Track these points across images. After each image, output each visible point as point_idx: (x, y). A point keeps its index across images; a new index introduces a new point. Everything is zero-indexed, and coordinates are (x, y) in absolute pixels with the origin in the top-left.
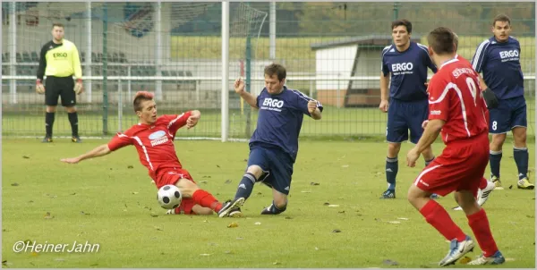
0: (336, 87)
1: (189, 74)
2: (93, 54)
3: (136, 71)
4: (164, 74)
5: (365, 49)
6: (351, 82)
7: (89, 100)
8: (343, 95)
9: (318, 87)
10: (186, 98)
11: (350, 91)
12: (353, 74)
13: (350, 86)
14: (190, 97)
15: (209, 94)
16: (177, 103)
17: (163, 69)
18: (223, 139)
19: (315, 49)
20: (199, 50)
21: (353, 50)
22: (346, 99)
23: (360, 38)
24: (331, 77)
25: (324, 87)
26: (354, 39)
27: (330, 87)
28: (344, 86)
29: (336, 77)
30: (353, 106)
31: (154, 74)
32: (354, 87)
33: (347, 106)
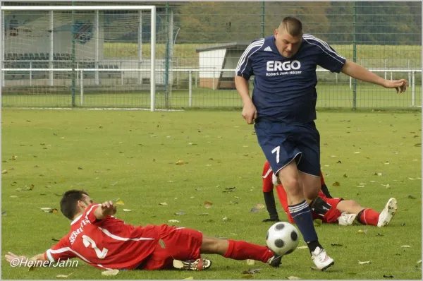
0: (212, 76)
1: (116, 67)
2: (54, 55)
3: (82, 65)
4: (100, 67)
5: (232, 51)
6: (222, 72)
7: (52, 85)
8: (217, 81)
9: (201, 76)
10: (115, 83)
11: (221, 79)
12: (223, 68)
13: (221, 75)
14: (117, 82)
15: (130, 80)
16: (109, 87)
17: (100, 64)
18: (152, 109)
19: (198, 51)
20: (121, 52)
21: (223, 52)
22: (219, 84)
23: (228, 44)
24: (209, 70)
25: (205, 76)
26: (224, 45)
27: (209, 76)
28: (218, 76)
29: (213, 70)
30: (224, 89)
31: (94, 67)
32: (224, 76)
33: (219, 88)
